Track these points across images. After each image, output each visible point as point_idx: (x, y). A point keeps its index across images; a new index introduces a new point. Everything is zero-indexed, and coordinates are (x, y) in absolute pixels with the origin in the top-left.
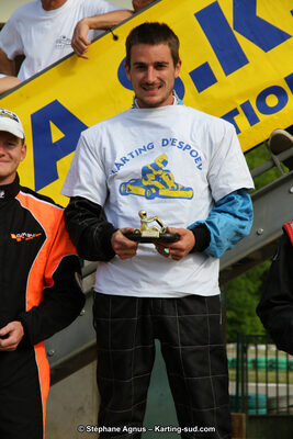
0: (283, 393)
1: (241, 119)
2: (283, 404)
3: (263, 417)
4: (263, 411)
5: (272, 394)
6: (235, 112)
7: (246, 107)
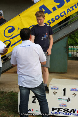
0: (74, 53)
1: (74, 8)
2: (74, 55)
3: (71, 57)
4: (71, 56)
5: (72, 53)
6: (73, 6)
7: (75, 5)
